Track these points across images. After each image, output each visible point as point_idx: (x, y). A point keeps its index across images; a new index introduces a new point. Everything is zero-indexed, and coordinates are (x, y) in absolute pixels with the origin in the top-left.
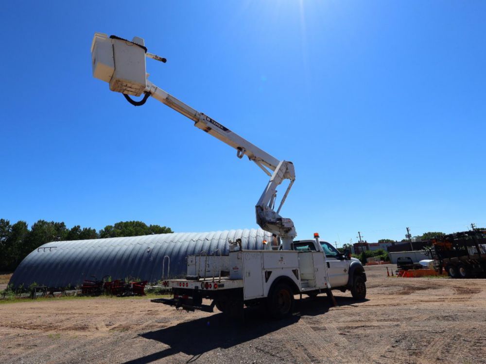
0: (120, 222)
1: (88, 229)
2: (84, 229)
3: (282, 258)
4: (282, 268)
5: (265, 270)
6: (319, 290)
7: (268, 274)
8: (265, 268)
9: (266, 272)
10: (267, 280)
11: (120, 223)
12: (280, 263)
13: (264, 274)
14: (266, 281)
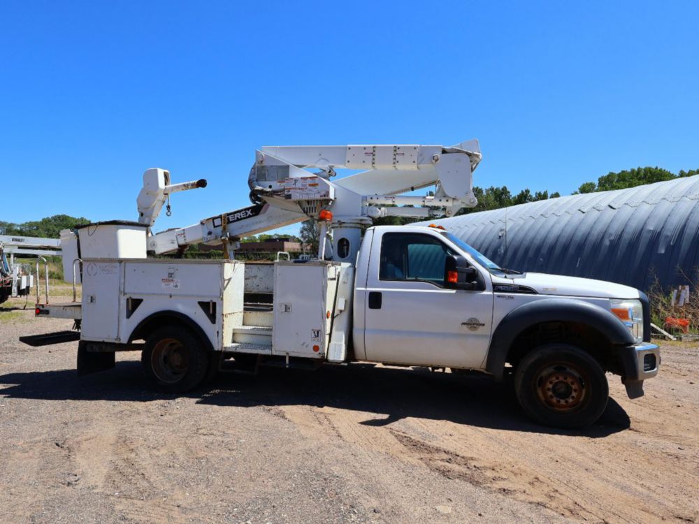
0: (608, 173)
1: (542, 193)
2: (536, 193)
3: (171, 275)
4: (171, 296)
5: (128, 296)
6: (282, 358)
7: (134, 304)
8: (126, 291)
9: (128, 300)
10: (129, 314)
11: (609, 176)
12: (163, 284)
13: (124, 302)
14: (128, 316)
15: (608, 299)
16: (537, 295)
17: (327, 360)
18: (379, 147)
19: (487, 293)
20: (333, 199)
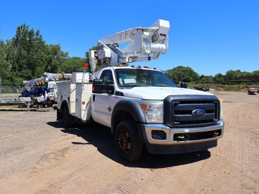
3: (65, 88)
4: (65, 95)
7: (62, 98)
8: (61, 93)
9: (61, 96)
12: (64, 91)
14: (61, 101)
15: (141, 100)
16: (124, 97)
17: (82, 120)
18: (123, 32)
19: (114, 96)
20: (110, 57)
